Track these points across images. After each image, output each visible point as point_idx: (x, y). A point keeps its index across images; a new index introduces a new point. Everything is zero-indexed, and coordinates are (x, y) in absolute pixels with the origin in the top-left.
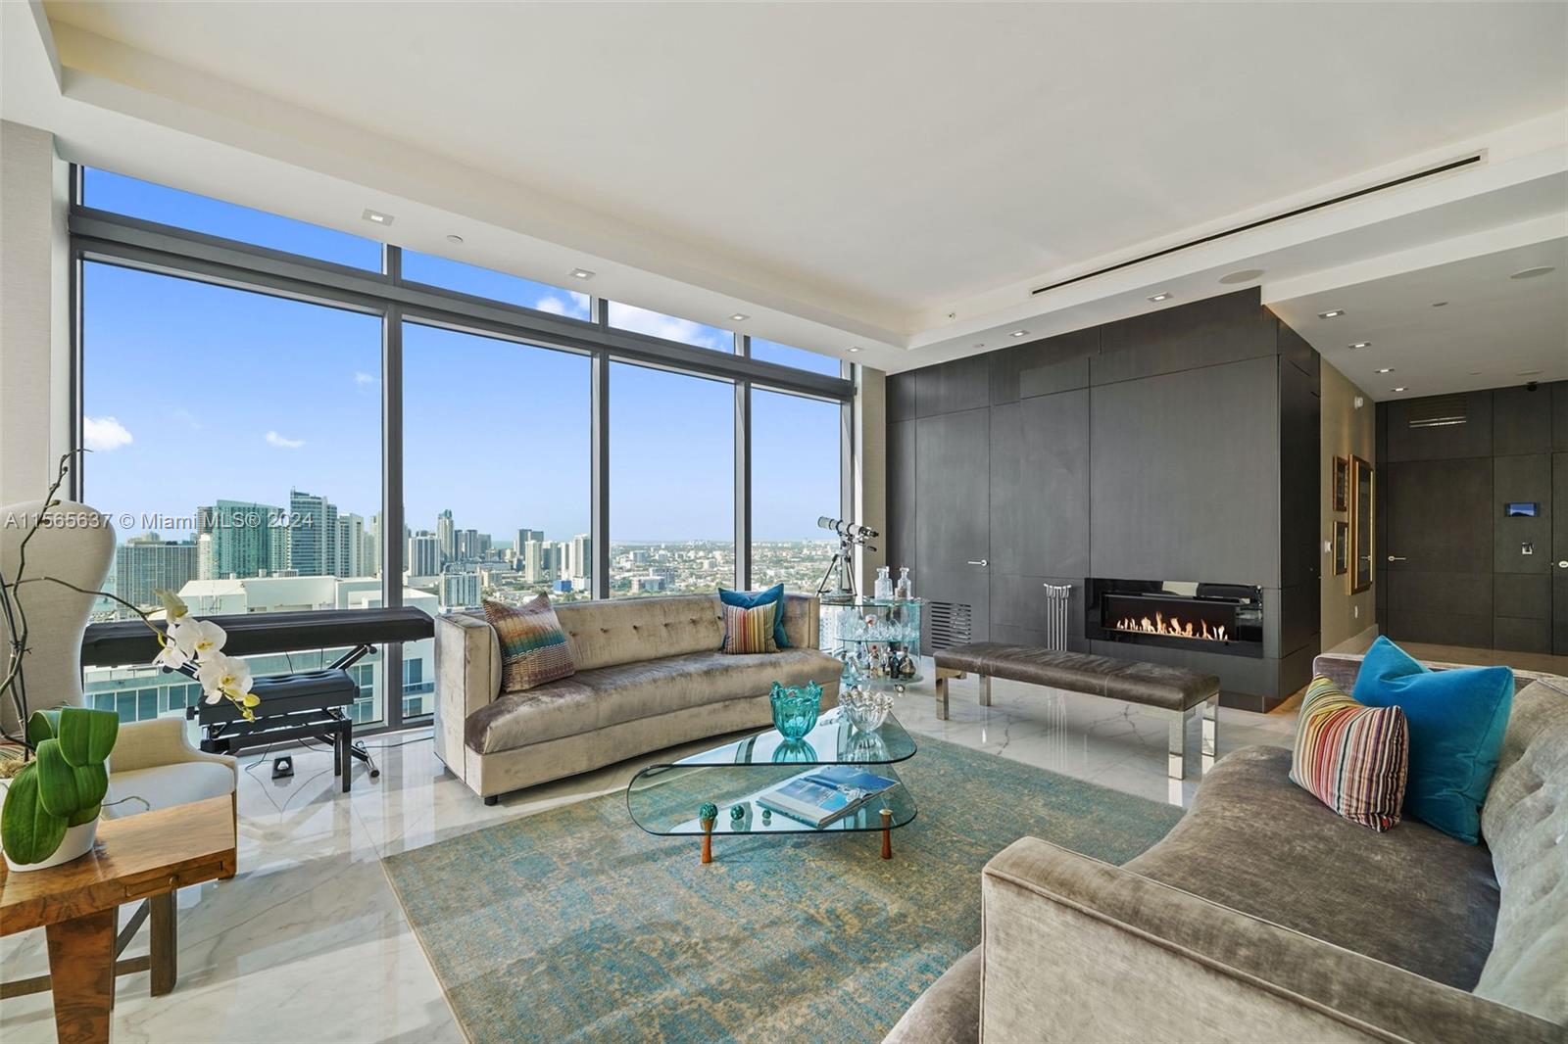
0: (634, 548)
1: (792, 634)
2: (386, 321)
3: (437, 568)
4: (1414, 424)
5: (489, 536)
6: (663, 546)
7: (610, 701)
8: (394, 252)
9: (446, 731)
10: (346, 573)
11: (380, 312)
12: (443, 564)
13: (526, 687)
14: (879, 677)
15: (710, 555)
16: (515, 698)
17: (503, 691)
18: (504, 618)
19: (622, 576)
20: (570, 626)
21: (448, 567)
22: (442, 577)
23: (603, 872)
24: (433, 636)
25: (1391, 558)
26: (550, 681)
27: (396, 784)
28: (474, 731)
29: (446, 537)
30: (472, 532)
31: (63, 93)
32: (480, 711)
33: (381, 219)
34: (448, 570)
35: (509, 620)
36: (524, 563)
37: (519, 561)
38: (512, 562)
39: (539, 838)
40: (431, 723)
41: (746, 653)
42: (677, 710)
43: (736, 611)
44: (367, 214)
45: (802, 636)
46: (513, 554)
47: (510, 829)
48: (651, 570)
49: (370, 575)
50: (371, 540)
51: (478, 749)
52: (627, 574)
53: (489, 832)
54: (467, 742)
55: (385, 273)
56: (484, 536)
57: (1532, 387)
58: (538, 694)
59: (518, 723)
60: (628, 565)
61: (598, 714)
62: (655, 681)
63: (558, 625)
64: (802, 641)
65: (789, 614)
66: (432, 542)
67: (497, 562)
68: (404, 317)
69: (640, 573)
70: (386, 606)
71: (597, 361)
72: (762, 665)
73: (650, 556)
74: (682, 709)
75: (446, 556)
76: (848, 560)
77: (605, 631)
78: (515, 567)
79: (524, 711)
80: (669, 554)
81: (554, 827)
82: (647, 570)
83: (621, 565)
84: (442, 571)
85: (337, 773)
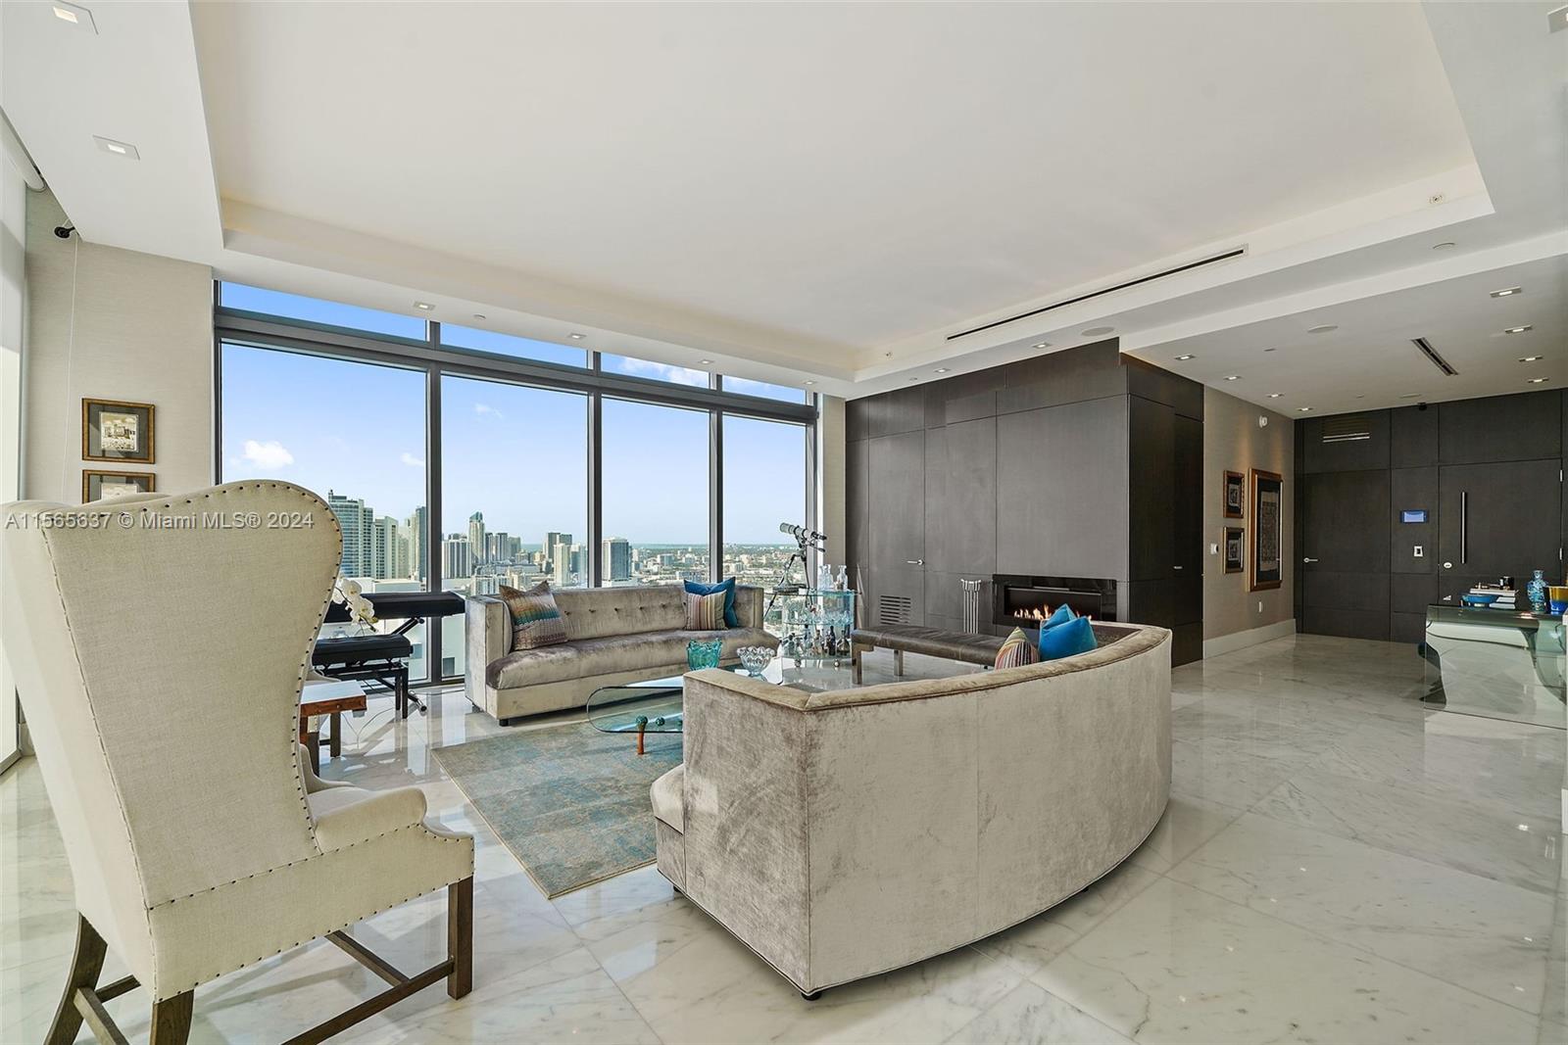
0: (661, 552)
1: (741, 617)
2: (429, 375)
3: (469, 571)
4: (1327, 439)
5: (519, 539)
6: (690, 550)
7: (591, 659)
8: (435, 327)
9: (473, 678)
10: (382, 575)
11: (425, 370)
12: (474, 567)
13: (529, 647)
14: (818, 654)
15: (737, 560)
16: (520, 653)
17: (512, 649)
18: (513, 598)
19: (650, 579)
20: (565, 608)
21: (480, 569)
22: (474, 579)
23: (572, 757)
24: (463, 611)
25: (1307, 560)
26: (545, 643)
27: (437, 714)
28: (492, 675)
29: (477, 540)
30: (503, 535)
31: (225, 246)
32: (497, 661)
33: (426, 307)
34: (479, 573)
35: (517, 599)
36: (552, 566)
37: (548, 564)
38: (541, 565)
39: (534, 741)
40: (462, 681)
41: (701, 630)
42: (641, 669)
43: (694, 597)
44: (417, 305)
45: (749, 618)
46: (543, 557)
47: (515, 737)
48: (677, 573)
49: (405, 577)
50: (405, 543)
51: (495, 687)
52: (654, 577)
53: (502, 738)
54: (487, 683)
55: (428, 340)
56: (513, 539)
57: (1423, 407)
58: (537, 651)
59: (521, 669)
60: (655, 569)
61: (579, 668)
62: (624, 646)
63: (555, 605)
64: (748, 622)
65: (739, 601)
66: (464, 544)
67: (526, 565)
68: (442, 372)
69: (667, 576)
70: (430, 591)
71: (592, 398)
72: (710, 638)
73: (676, 560)
74: (645, 668)
75: (477, 558)
76: (804, 559)
77: (593, 612)
78: (544, 570)
79: (527, 662)
80: (696, 558)
81: (546, 737)
82: (674, 573)
83: (648, 568)
84: (473, 573)
85: (398, 708)
